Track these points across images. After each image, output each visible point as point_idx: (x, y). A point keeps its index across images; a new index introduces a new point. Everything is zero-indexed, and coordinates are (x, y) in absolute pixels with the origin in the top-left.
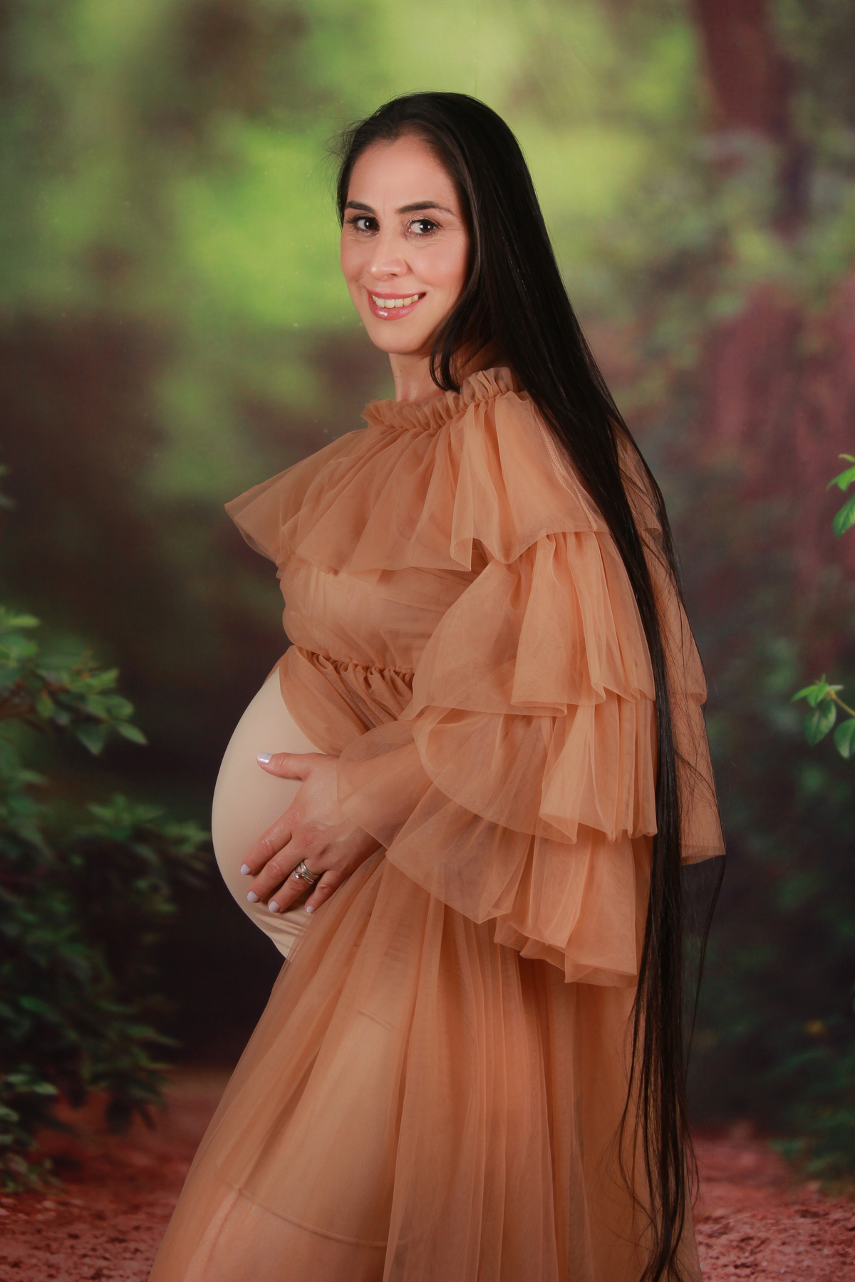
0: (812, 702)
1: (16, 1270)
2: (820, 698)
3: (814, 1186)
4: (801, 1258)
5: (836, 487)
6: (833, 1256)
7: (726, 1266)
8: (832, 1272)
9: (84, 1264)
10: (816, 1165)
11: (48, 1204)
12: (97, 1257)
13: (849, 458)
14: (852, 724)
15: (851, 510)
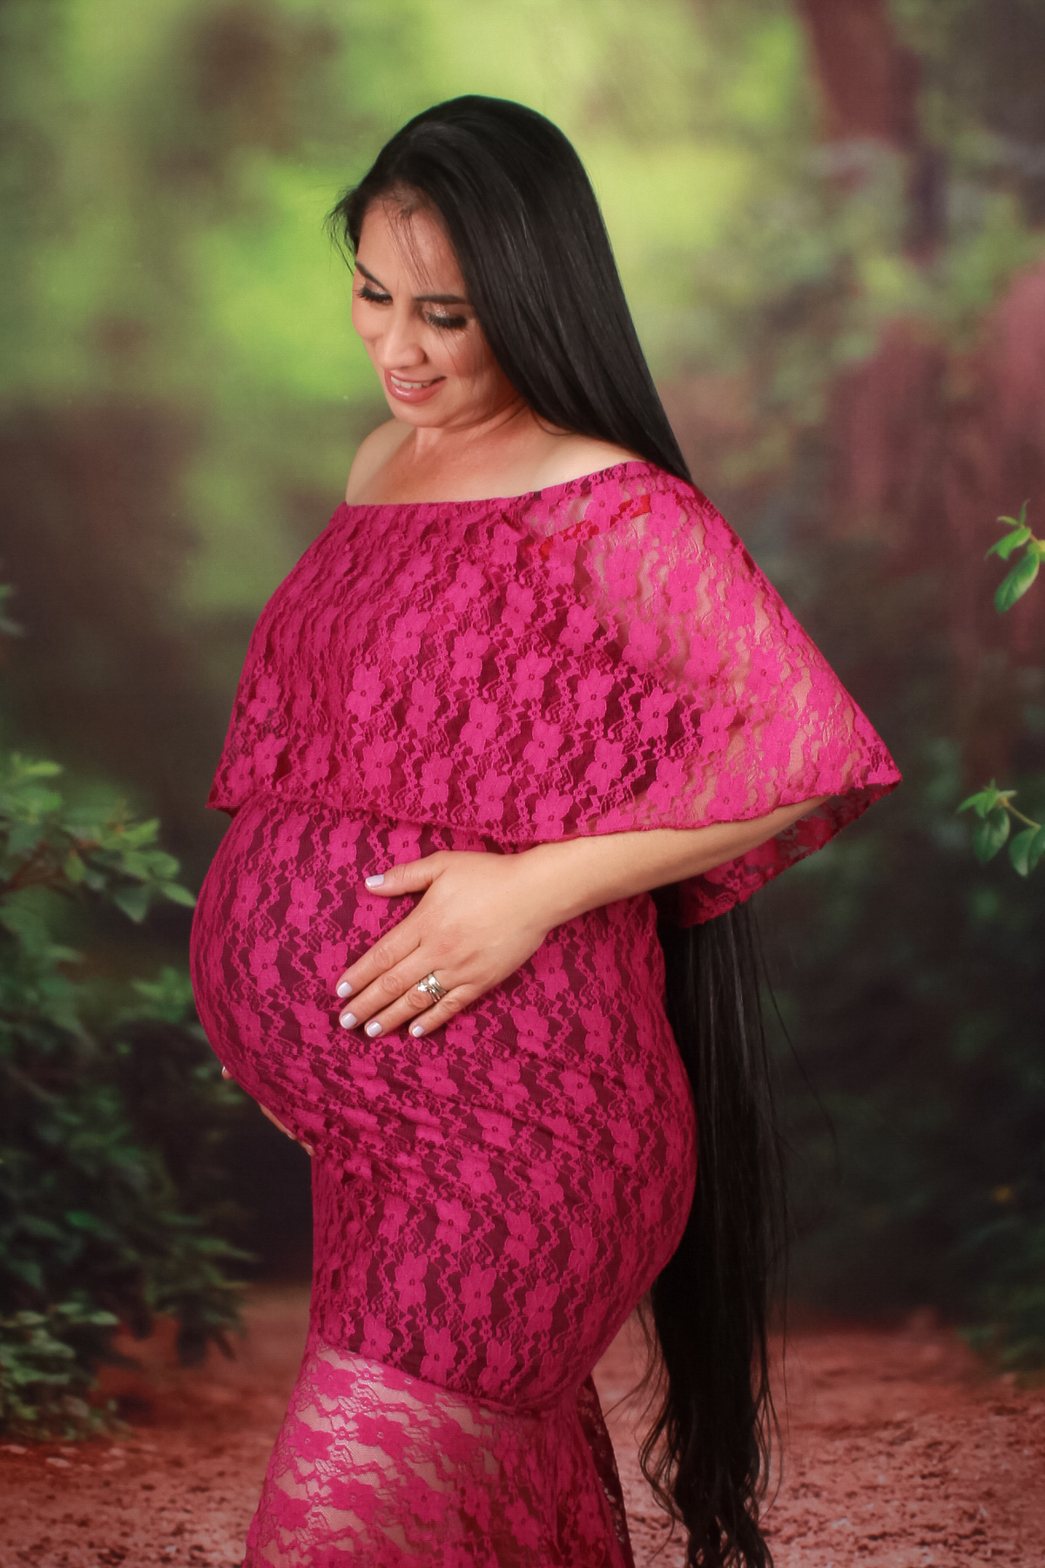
0: (981, 813)
1: (84, 1529)
2: (990, 807)
3: (1008, 1378)
4: (998, 1461)
5: (995, 556)
6: (1035, 1457)
7: (911, 1476)
8: (1035, 1476)
9: (161, 1519)
10: (1010, 1354)
11: (116, 1452)
12: (177, 1510)
13: (1009, 520)
14: (1029, 835)
15: (1015, 582)
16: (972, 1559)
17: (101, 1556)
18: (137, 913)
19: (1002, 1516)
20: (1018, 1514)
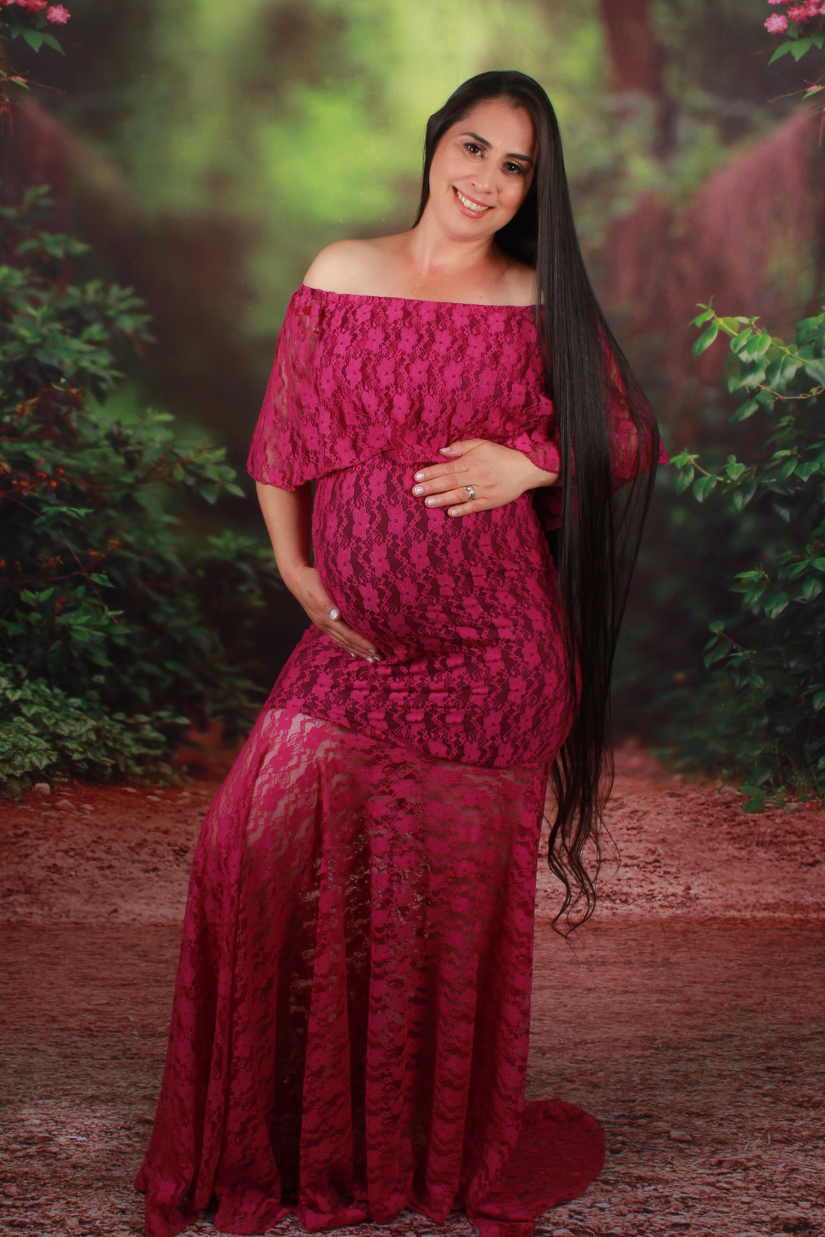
0: (679, 466)
1: (166, 835)
2: (684, 463)
3: (678, 777)
4: (669, 823)
5: (694, 326)
6: (690, 821)
7: (621, 829)
8: (689, 832)
10: (679, 764)
11: (185, 794)
13: (703, 306)
14: (705, 479)
15: (704, 340)
16: (653, 875)
17: (174, 851)
18: (211, 499)
19: (671, 853)
20: (679, 852)
